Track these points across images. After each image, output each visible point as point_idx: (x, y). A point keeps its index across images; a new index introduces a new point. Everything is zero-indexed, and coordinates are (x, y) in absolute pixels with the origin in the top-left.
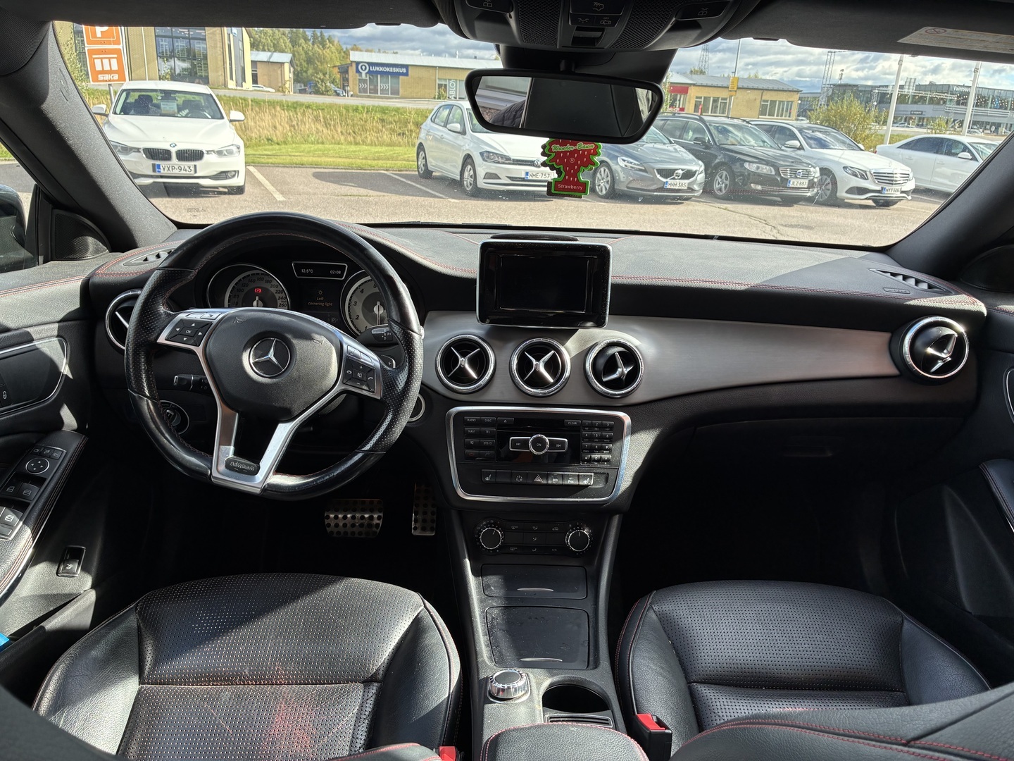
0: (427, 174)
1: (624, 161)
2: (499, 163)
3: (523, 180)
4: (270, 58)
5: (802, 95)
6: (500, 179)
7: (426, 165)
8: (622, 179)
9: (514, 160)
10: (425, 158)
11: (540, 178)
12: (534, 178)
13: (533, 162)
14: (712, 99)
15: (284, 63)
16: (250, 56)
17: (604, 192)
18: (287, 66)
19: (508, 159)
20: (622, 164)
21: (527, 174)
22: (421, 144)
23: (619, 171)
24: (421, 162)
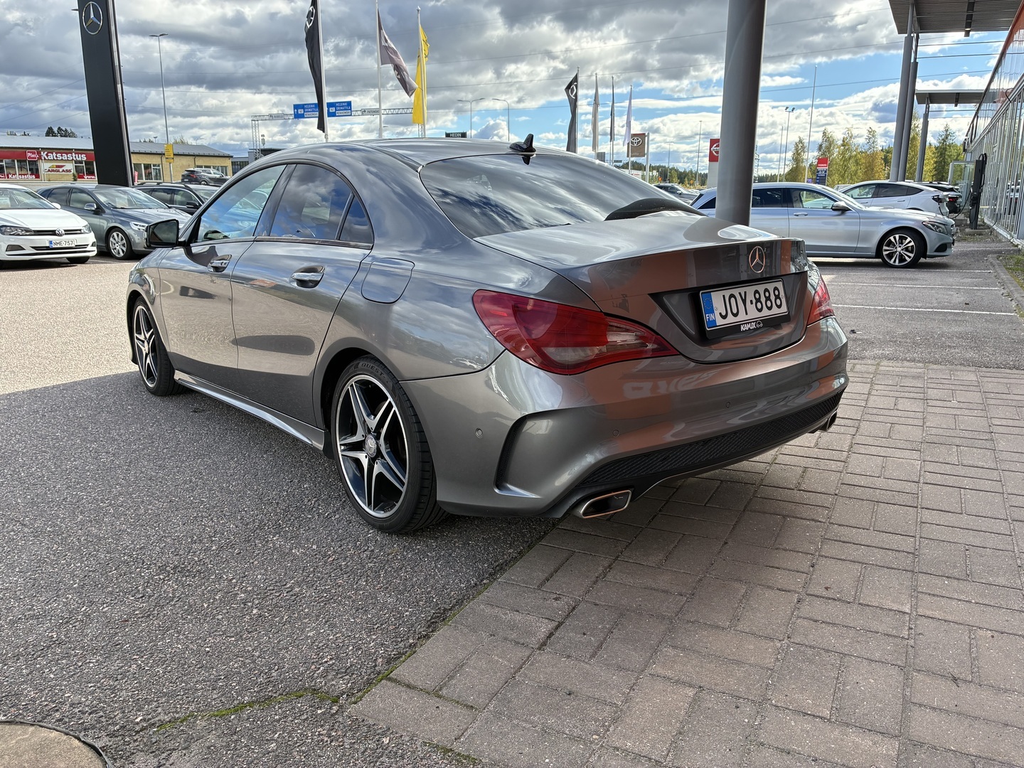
1: (137, 225)
2: (19, 235)
3: (48, 248)
5: (234, 160)
6: (24, 249)
8: (137, 241)
9: (34, 231)
11: (64, 246)
12: (58, 246)
13: (54, 231)
14: (143, 166)
17: (122, 254)
19: (27, 230)
20: (136, 228)
21: (51, 242)
23: (134, 235)
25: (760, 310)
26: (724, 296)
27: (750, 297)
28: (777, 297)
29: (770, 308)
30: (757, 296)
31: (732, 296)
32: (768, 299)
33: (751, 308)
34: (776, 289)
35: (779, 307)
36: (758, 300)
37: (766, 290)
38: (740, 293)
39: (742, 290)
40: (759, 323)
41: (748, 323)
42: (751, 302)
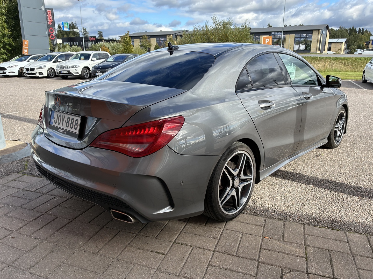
0: (365, 81)
4: (337, 41)
7: (365, 78)
10: (365, 76)
15: (343, 42)
16: (329, 40)
18: (344, 44)
22: (364, 71)
24: (364, 77)
25: (67, 127)
26: (58, 114)
27: (66, 119)
28: (76, 124)
29: (71, 128)
30: (68, 120)
31: (60, 116)
32: (72, 123)
33: (65, 124)
34: (77, 120)
35: (76, 129)
36: (68, 122)
37: (73, 119)
38: (63, 116)
39: (64, 115)
40: (65, 132)
41: (62, 129)
42: (65, 121)
